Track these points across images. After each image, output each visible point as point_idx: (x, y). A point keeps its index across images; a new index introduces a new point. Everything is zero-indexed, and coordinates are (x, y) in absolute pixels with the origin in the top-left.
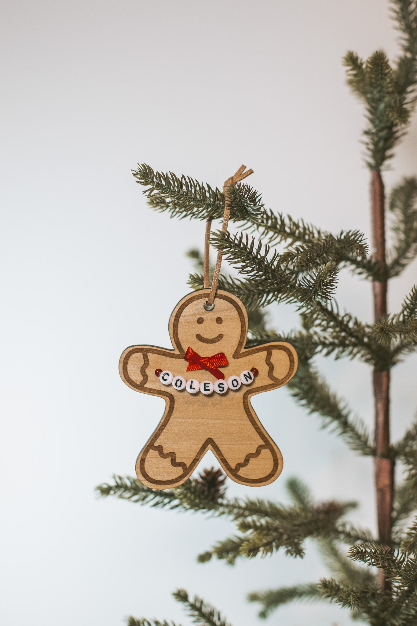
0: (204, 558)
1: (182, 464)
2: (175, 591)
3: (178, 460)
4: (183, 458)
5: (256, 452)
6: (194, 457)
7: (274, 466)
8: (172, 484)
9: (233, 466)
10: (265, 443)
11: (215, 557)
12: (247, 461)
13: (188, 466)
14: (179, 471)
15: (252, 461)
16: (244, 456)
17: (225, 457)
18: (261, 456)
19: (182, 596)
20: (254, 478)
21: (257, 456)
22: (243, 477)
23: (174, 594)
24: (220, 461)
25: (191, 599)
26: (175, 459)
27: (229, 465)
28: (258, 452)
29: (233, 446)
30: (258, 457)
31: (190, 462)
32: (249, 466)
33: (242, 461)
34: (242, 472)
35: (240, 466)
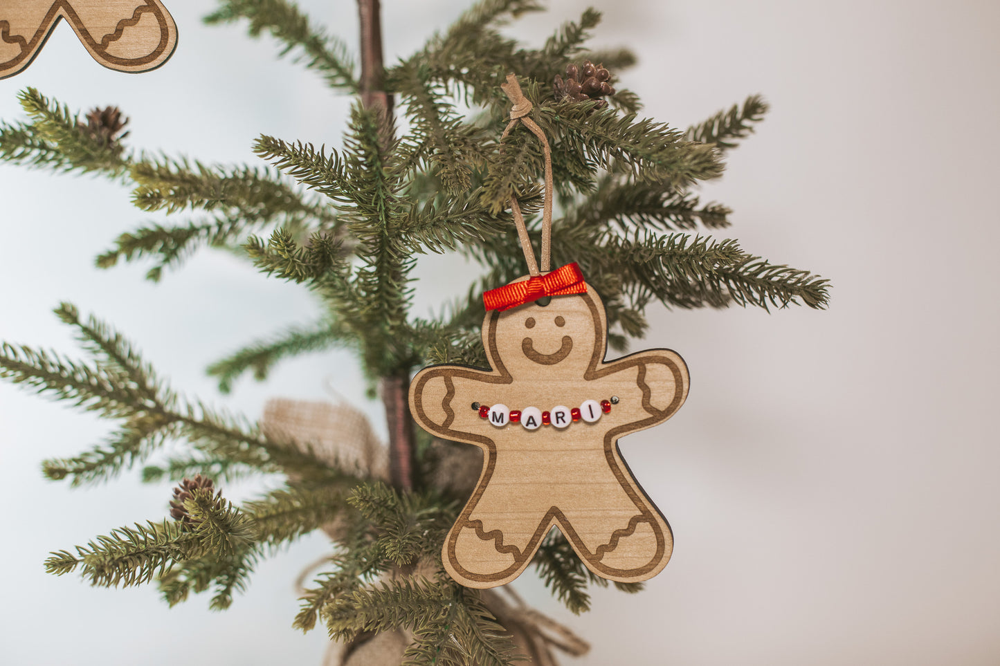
0: (106, 260)
1: (19, 39)
2: (58, 306)
3: (12, 33)
4: (20, 28)
5: (133, 17)
6: (38, 27)
7: (161, 39)
8: (5, 69)
9: (99, 41)
10: (148, 3)
11: (122, 258)
12: (119, 32)
13: (28, 41)
14: (16, 49)
15: (128, 30)
16: (114, 23)
17: (86, 26)
18: (140, 23)
19: (68, 314)
20: (131, 56)
21: (135, 23)
22: (115, 56)
23: (57, 312)
24: (78, 33)
25: (83, 319)
26: (9, 31)
27: (91, 37)
28: (136, 18)
29: (97, 9)
30: (137, 25)
31: (32, 35)
32: (123, 39)
33: (112, 31)
34: (112, 49)
35: (109, 38)
